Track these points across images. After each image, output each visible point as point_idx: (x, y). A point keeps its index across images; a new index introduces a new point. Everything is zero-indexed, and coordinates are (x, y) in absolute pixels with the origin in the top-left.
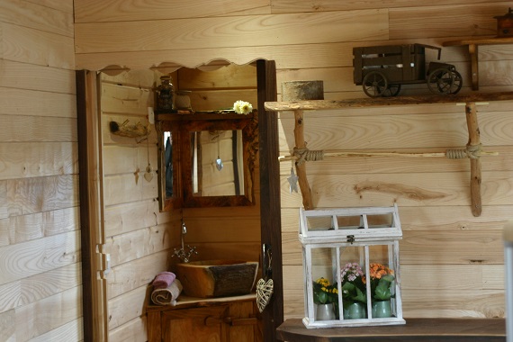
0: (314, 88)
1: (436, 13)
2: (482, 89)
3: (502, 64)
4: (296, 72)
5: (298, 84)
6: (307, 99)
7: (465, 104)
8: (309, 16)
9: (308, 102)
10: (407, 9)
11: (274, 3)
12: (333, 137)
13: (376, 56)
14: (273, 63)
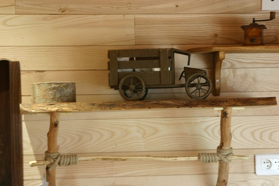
0: (69, 91)
1: (178, 22)
2: (223, 95)
3: (239, 72)
4: (41, 73)
5: (53, 86)
6: (63, 101)
7: (222, 109)
8: (56, 18)
9: (65, 104)
10: (152, 16)
11: (19, 3)
12: (80, 140)
13: (127, 59)
14: (17, 64)
